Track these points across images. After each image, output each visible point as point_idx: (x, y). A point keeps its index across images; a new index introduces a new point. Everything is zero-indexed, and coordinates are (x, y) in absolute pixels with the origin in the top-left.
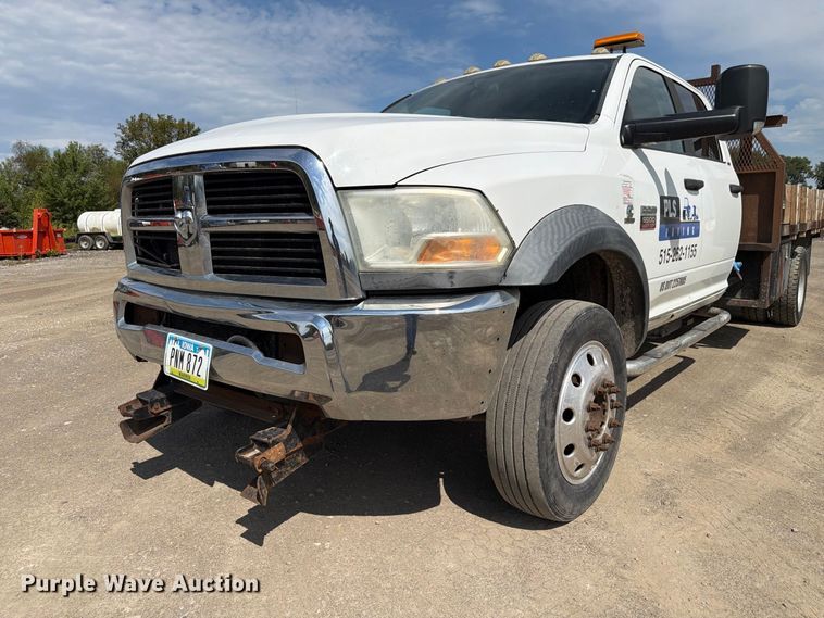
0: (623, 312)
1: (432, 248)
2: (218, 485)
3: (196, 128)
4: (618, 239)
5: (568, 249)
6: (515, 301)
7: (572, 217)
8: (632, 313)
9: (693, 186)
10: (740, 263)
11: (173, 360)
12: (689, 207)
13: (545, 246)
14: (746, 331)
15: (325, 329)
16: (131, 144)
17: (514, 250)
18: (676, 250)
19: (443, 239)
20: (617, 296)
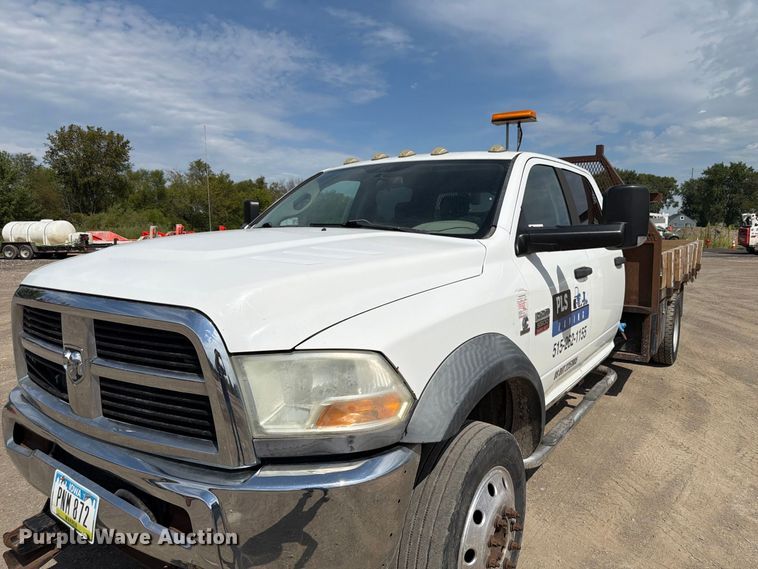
0: (521, 417)
1: (331, 413)
3: (125, 140)
4: (516, 366)
5: (468, 397)
7: (471, 355)
8: (530, 418)
9: (582, 273)
10: (624, 324)
11: (60, 500)
12: (579, 295)
13: (445, 395)
14: (630, 372)
16: (60, 154)
17: (415, 401)
18: (568, 339)
19: (341, 404)
20: (515, 407)
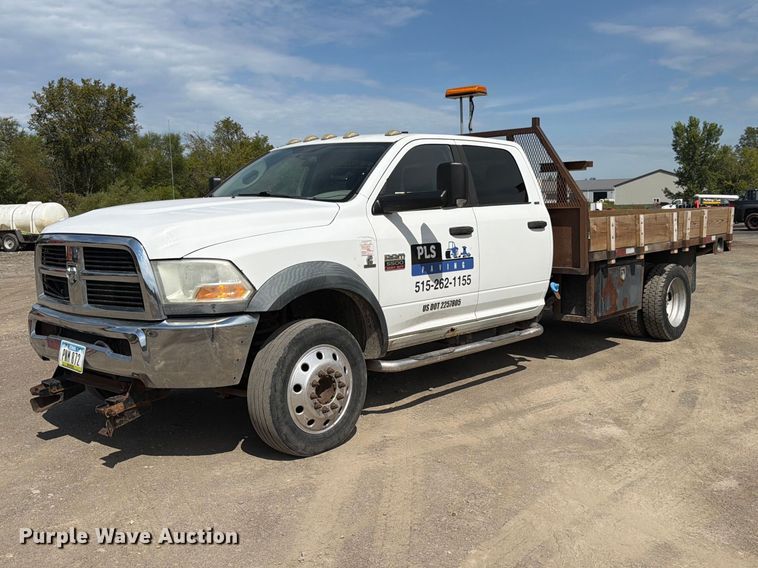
1: (202, 292)
2: (93, 443)
6: (256, 321)
9: (462, 232)
10: (556, 284)
11: (64, 356)
12: (455, 248)
15: (142, 338)
17: (255, 291)
18: (438, 281)
19: (208, 287)
